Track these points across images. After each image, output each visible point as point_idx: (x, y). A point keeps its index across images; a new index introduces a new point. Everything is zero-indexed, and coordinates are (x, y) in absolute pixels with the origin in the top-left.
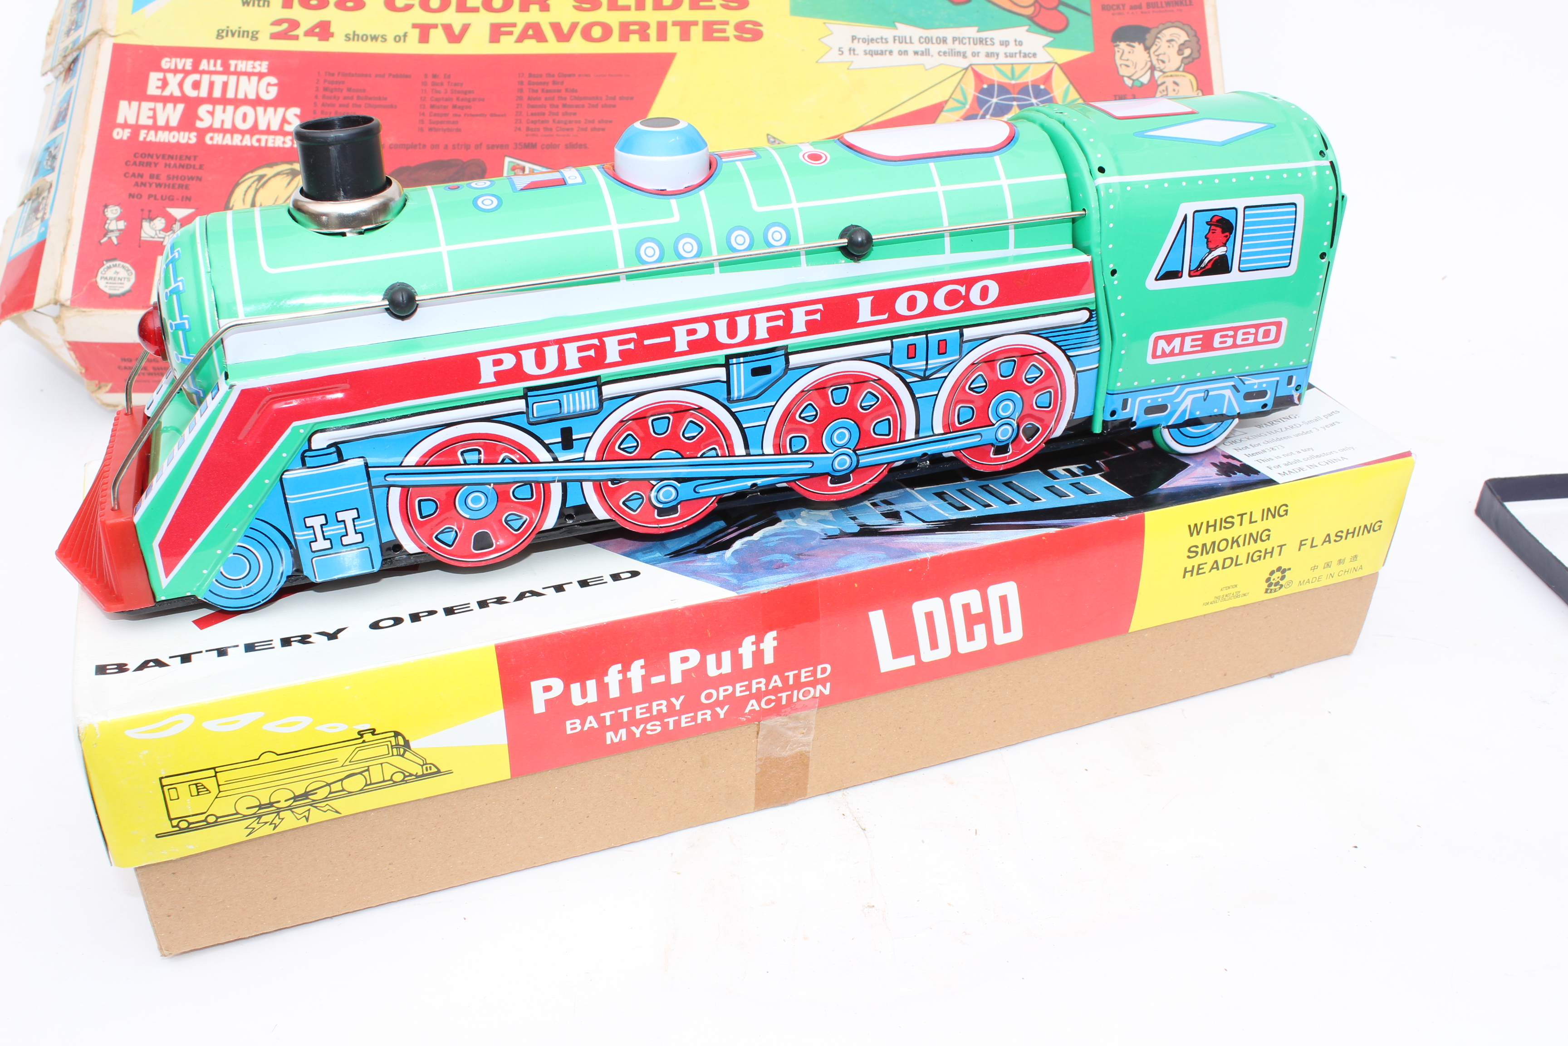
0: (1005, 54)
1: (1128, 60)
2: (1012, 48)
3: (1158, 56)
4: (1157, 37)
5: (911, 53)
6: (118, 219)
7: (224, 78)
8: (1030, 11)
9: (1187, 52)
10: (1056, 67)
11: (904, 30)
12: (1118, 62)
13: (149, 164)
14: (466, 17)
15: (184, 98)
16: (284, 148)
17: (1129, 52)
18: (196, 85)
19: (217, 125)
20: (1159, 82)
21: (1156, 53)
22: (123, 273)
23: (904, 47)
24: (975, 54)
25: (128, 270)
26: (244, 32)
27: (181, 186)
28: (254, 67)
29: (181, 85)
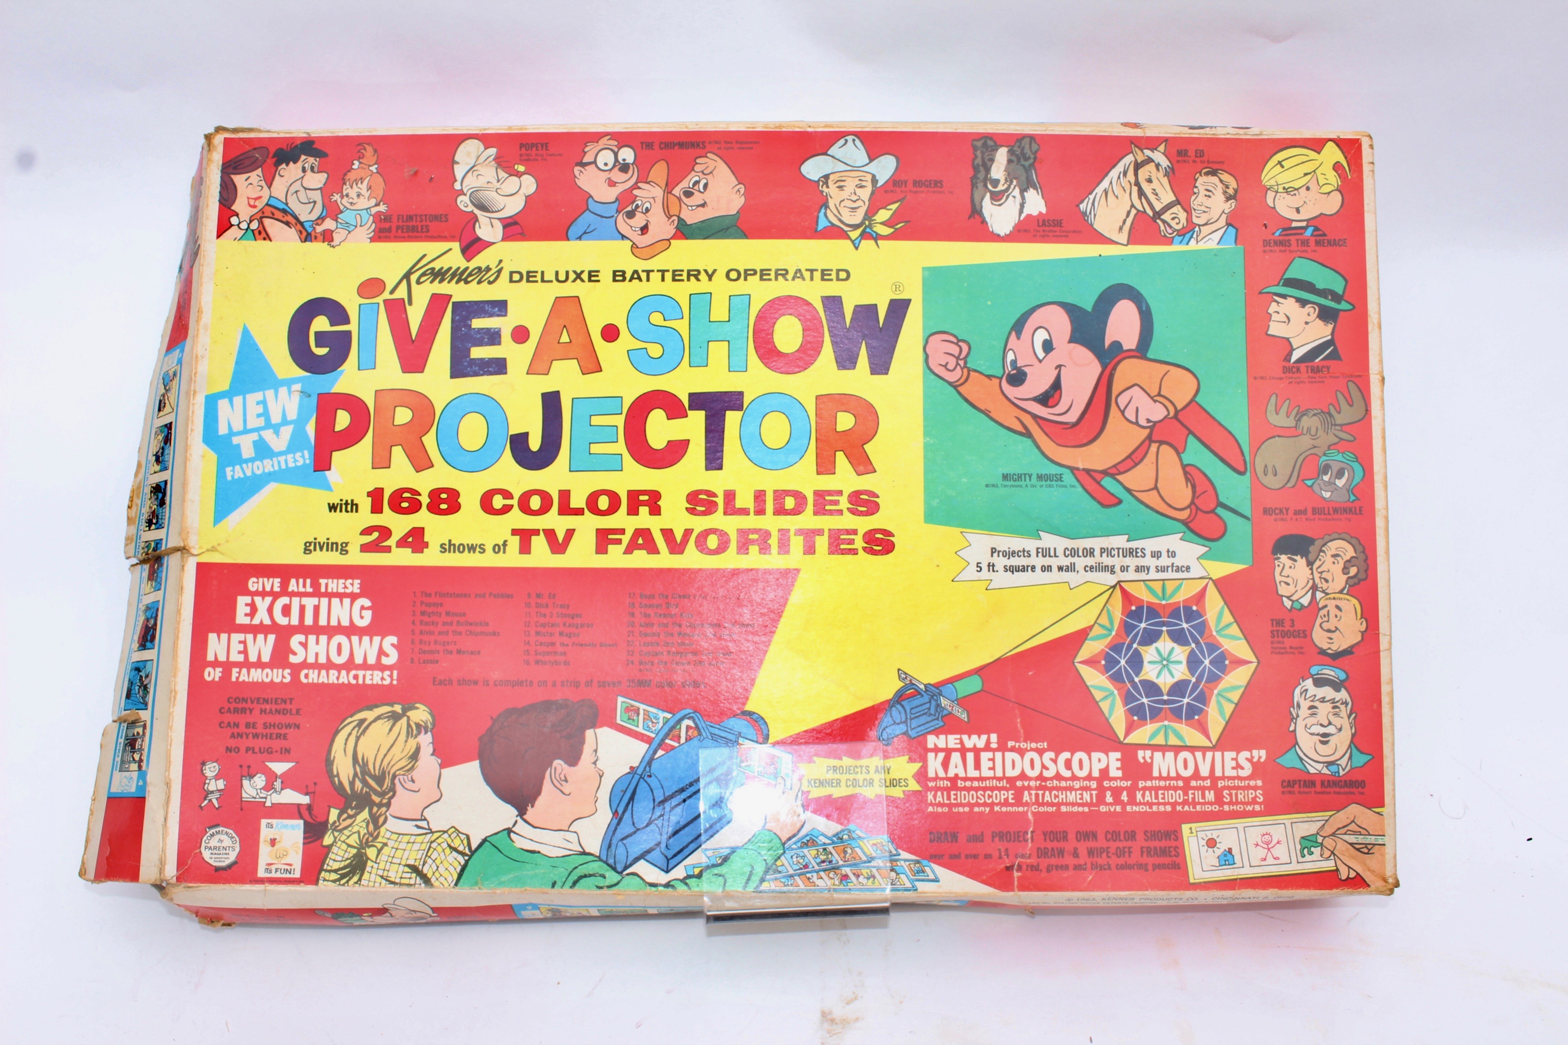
0: (1157, 567)
1: (1288, 576)
2: (1165, 561)
3: (1321, 573)
4: (1321, 551)
5: (1055, 569)
6: (217, 777)
7: (314, 601)
8: (1184, 515)
9: (1353, 571)
10: (1211, 585)
11: (1049, 541)
12: (1278, 578)
13: (243, 710)
14: (570, 521)
15: (274, 628)
16: (383, 686)
17: (1291, 567)
18: (286, 610)
19: (311, 660)
20: (1320, 606)
21: (1319, 570)
22: (227, 842)
23: (1047, 561)
24: (1124, 569)
25: (232, 837)
26: (333, 544)
27: (279, 736)
28: (346, 587)
29: (270, 610)
